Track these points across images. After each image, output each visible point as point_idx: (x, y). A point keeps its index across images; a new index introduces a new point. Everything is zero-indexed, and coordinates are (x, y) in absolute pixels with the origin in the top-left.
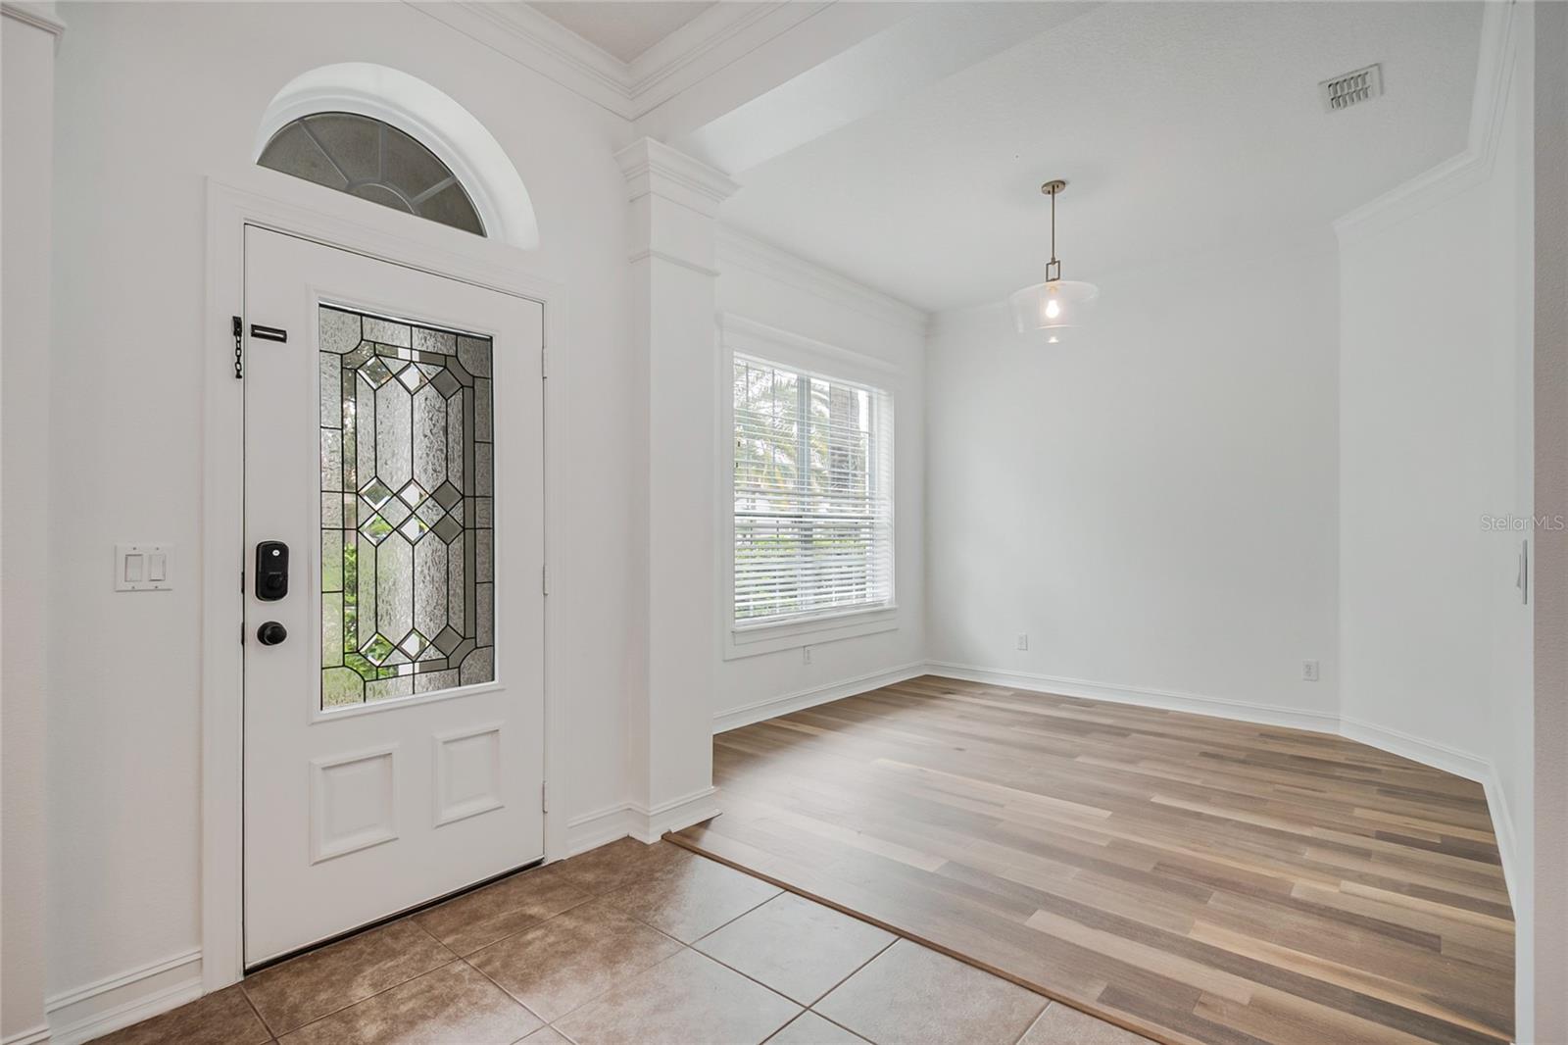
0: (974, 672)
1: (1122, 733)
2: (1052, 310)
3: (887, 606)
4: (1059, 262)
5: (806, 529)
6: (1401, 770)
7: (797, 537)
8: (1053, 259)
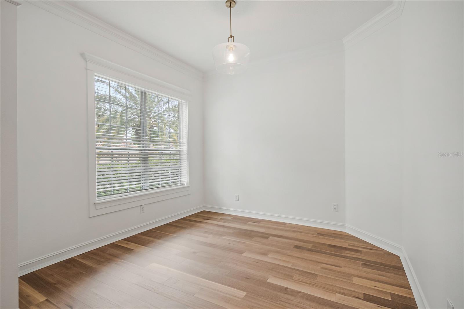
0: (221, 209)
1: (265, 236)
2: (231, 58)
3: (186, 185)
4: (233, 36)
5: (144, 155)
6: (369, 250)
7: (141, 159)
8: (231, 35)
